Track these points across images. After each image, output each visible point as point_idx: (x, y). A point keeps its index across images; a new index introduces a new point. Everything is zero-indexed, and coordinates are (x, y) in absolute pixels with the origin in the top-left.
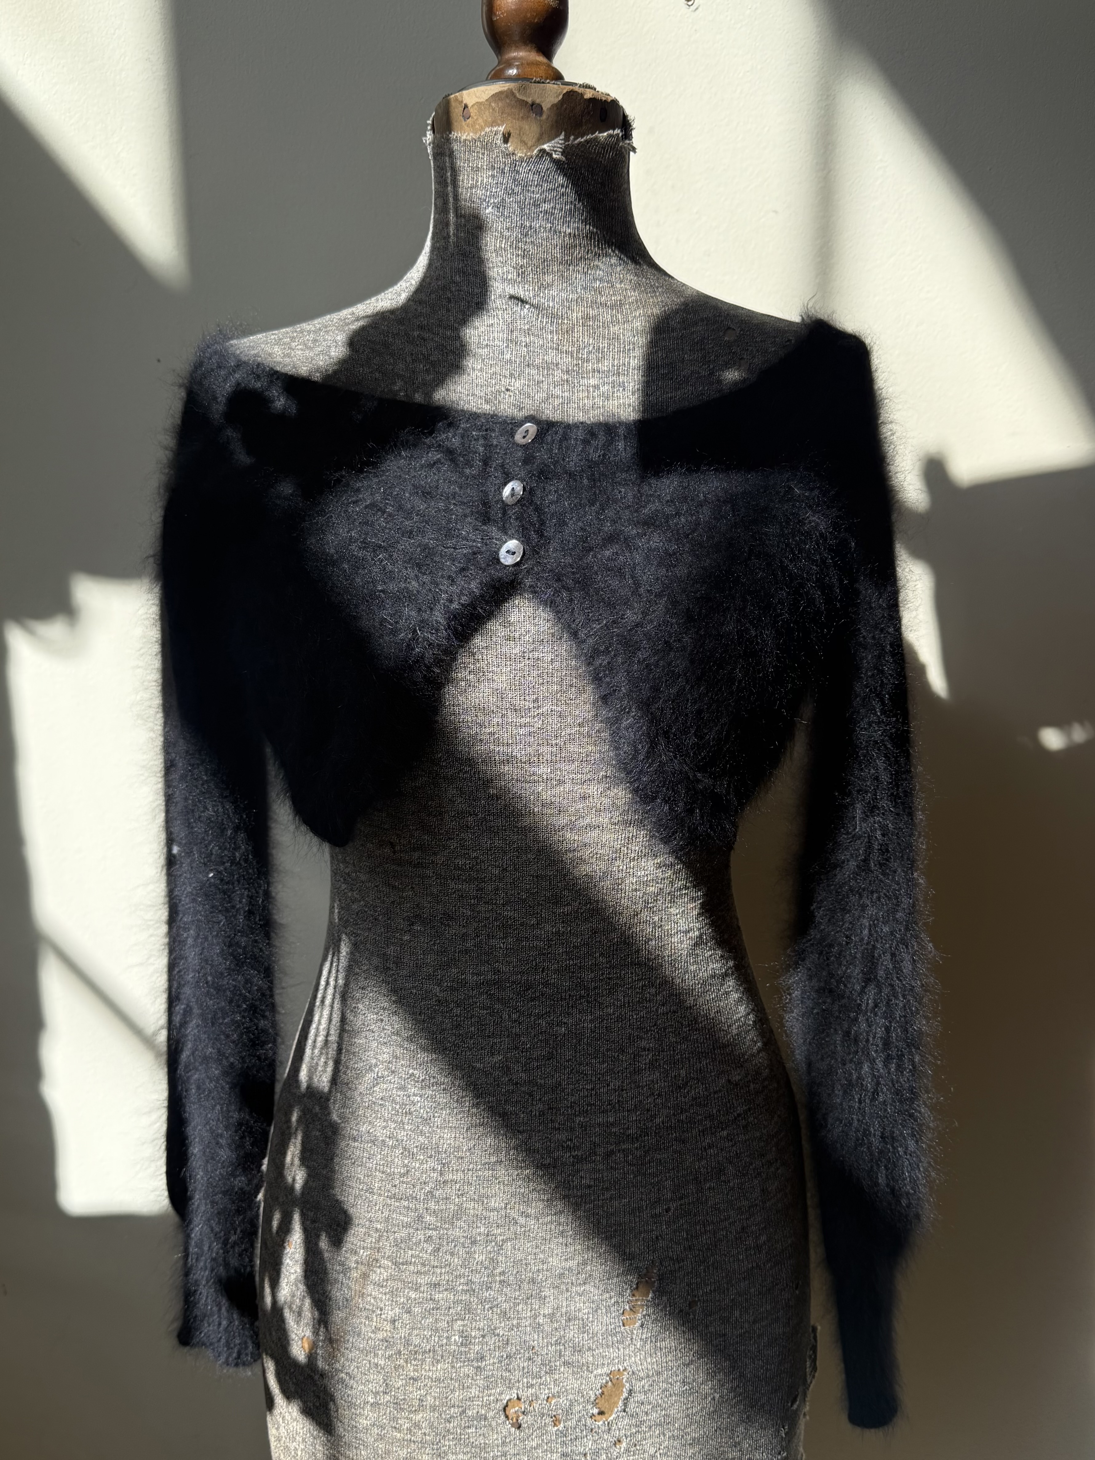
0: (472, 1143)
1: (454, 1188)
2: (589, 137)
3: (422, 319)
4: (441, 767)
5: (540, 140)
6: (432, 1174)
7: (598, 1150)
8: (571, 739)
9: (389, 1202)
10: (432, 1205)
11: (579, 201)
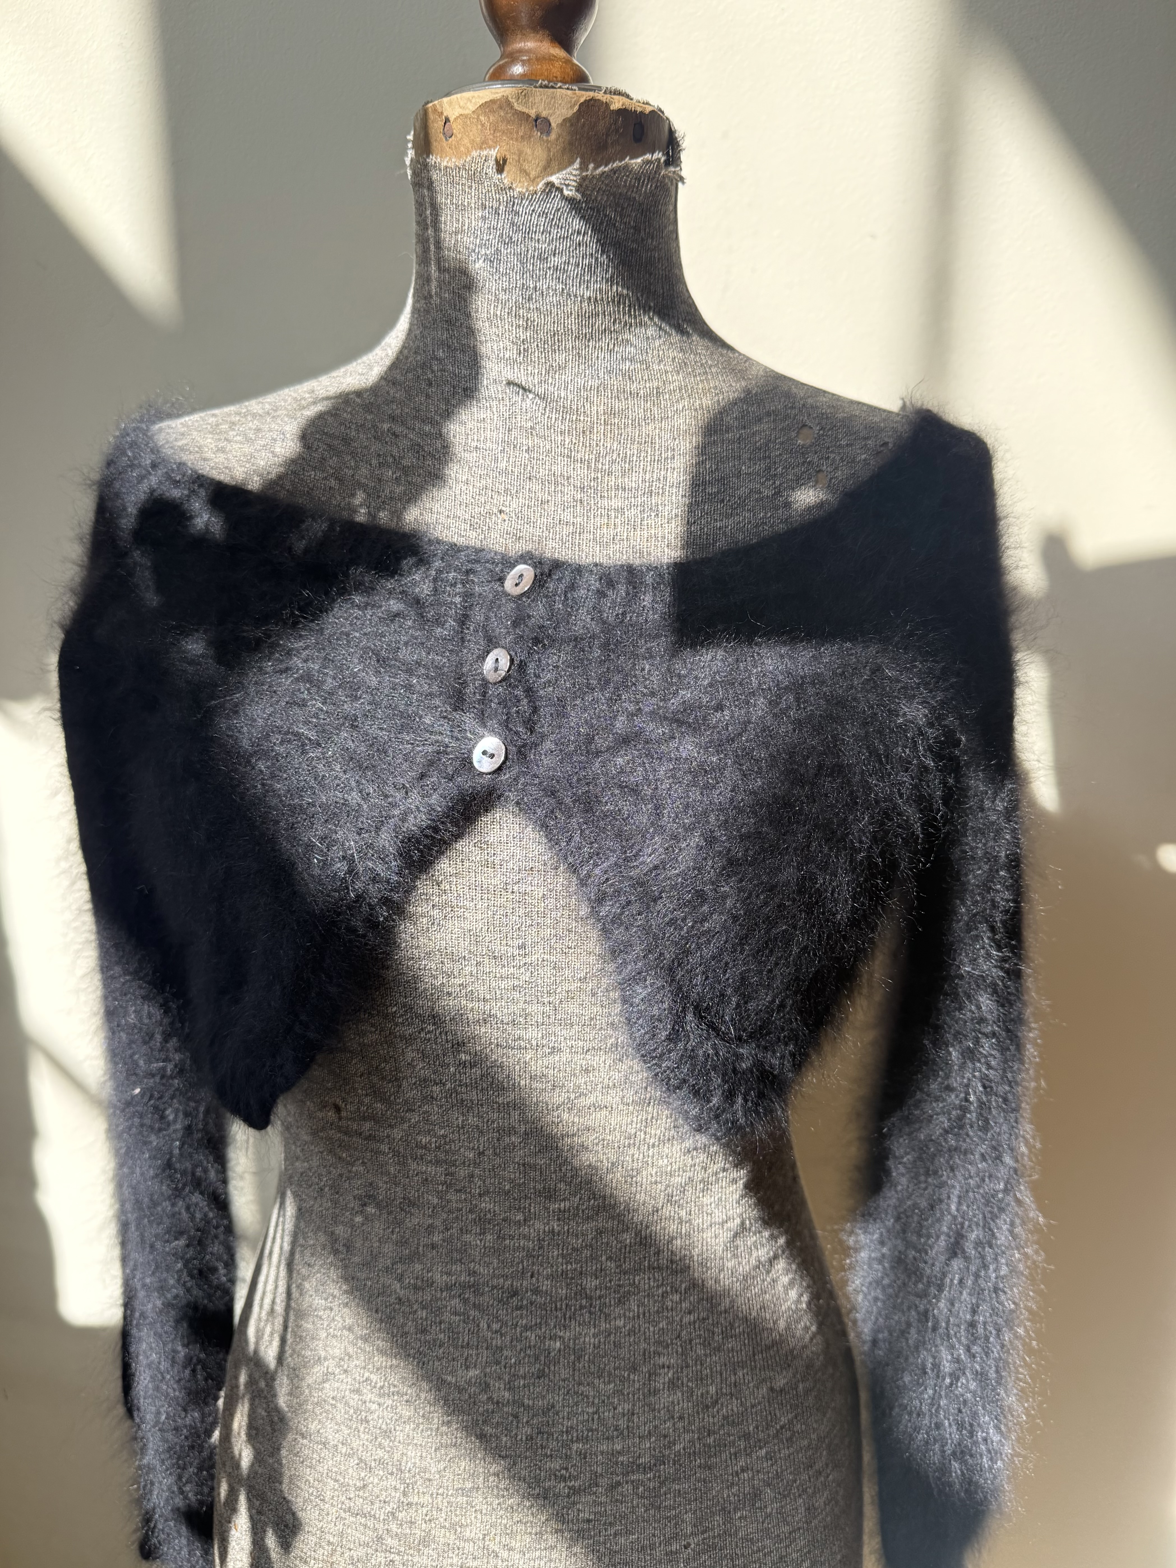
0: (441, 1466)
1: (420, 1512)
2: (617, 164)
3: (395, 407)
4: (397, 1025)
5: (548, 169)
6: (393, 1494)
7: (600, 1481)
8: (570, 996)
9: (343, 1515)
10: (394, 1527)
11: (603, 252)
